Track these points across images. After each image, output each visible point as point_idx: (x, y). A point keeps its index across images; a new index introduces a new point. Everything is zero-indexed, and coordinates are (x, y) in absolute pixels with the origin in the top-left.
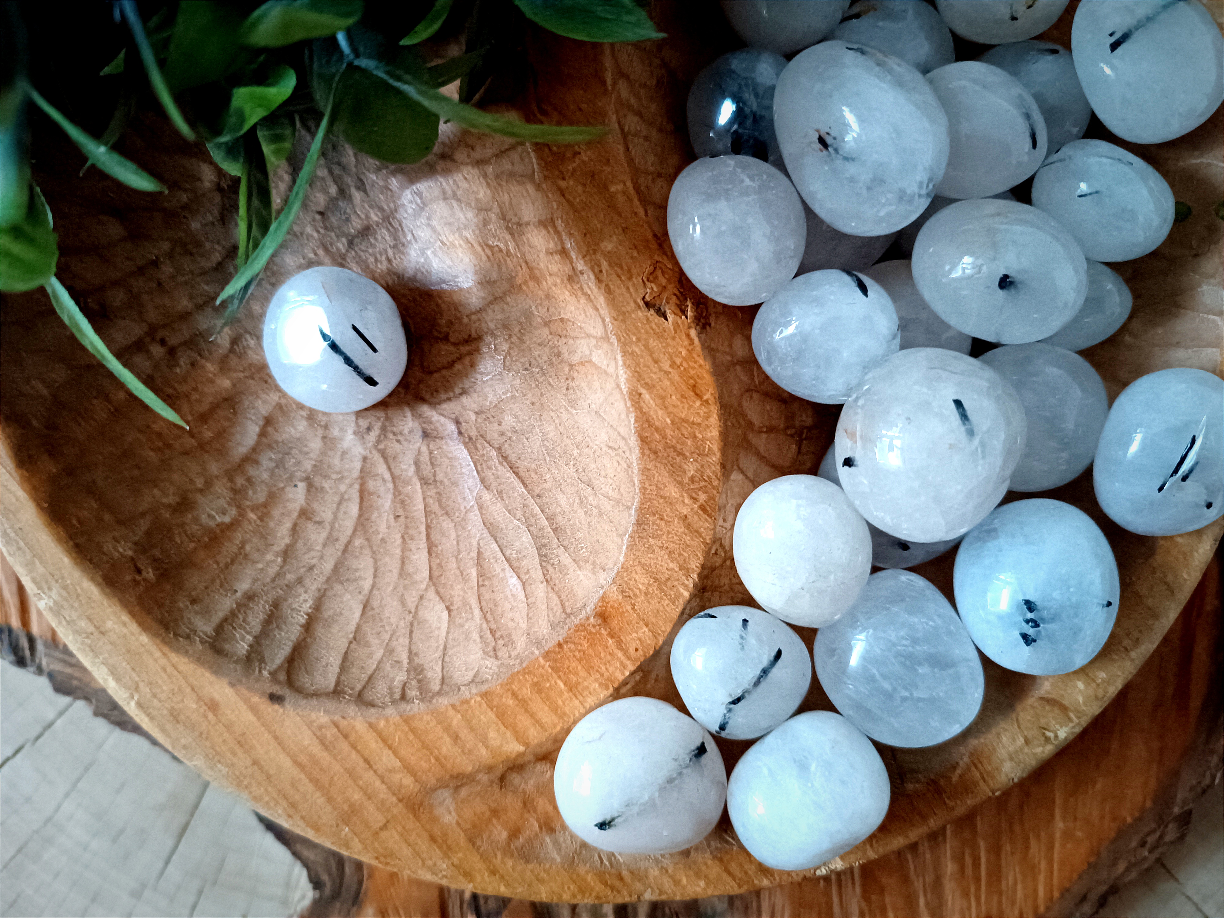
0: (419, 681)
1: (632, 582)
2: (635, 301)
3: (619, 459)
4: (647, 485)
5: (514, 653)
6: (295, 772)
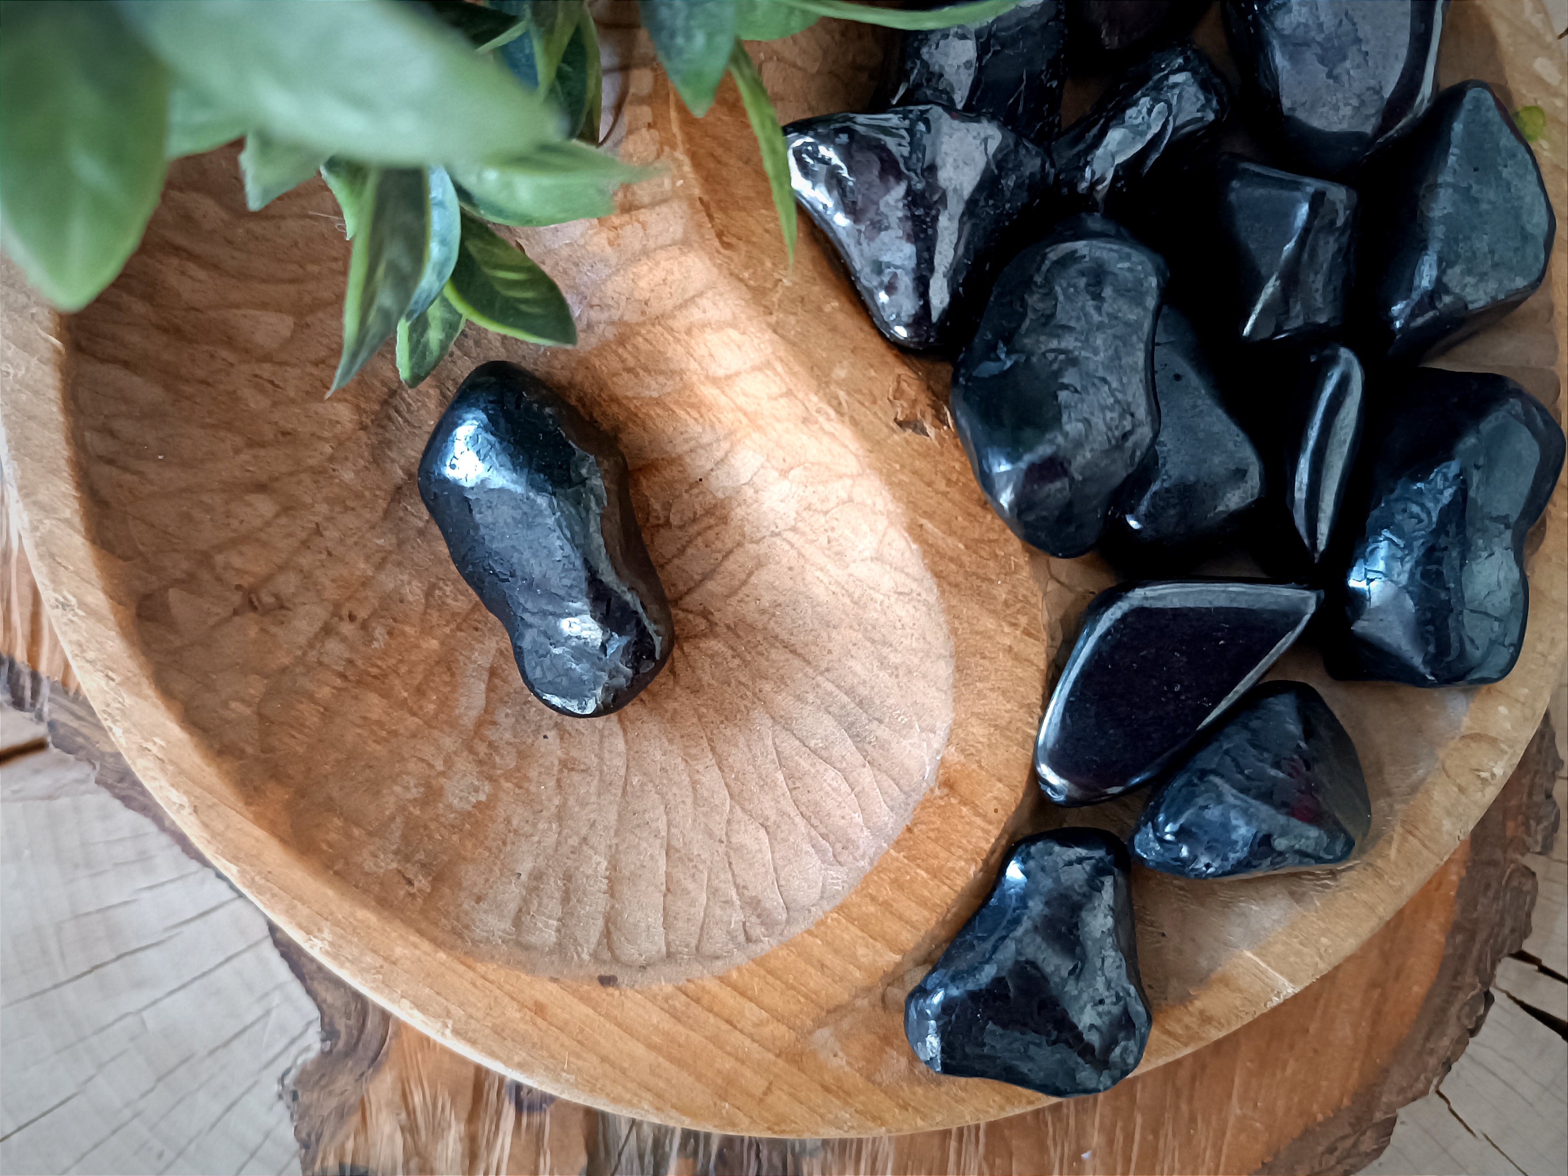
0: (759, 916)
1: (970, 737)
2: (887, 426)
3: (914, 603)
4: (957, 624)
5: (857, 855)
6: (652, 1057)
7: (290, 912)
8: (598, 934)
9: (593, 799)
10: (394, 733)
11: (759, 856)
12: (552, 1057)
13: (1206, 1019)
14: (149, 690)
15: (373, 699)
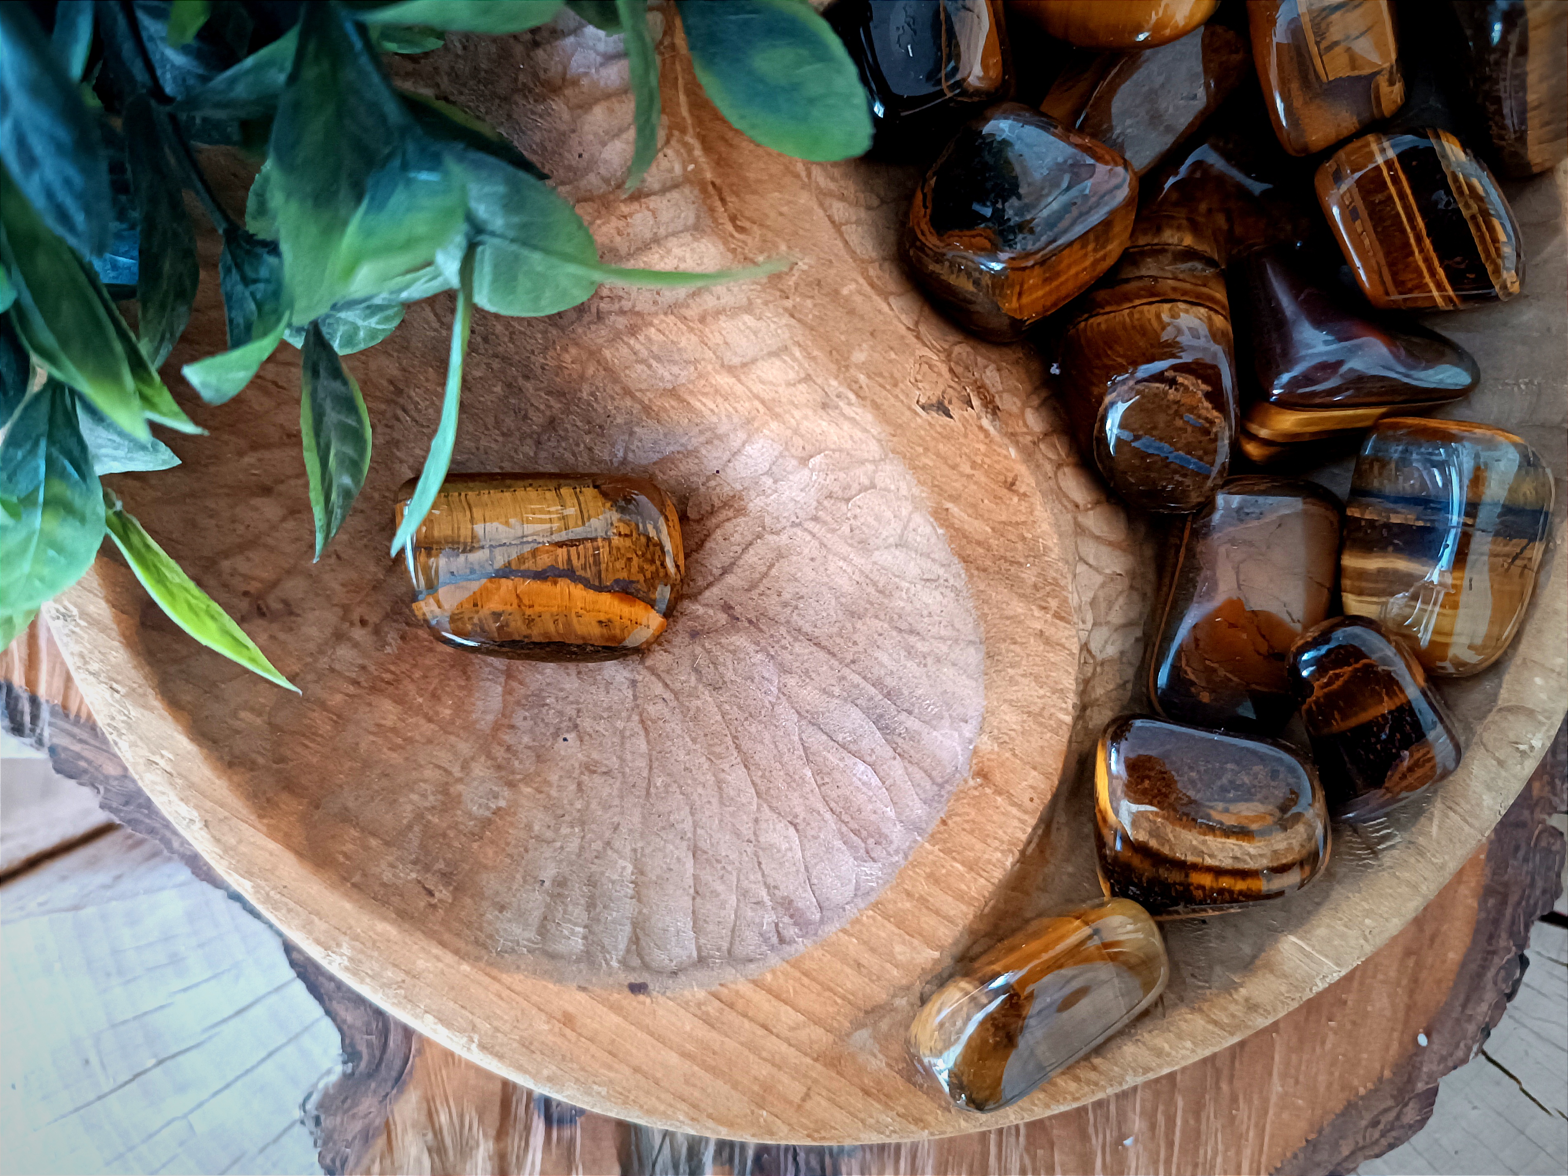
0: (791, 916)
1: (1004, 725)
2: (910, 408)
3: (942, 589)
4: (986, 610)
5: (891, 850)
6: (687, 1066)
7: (307, 927)
8: (626, 940)
9: (616, 802)
10: (410, 740)
11: (789, 854)
12: (583, 1069)
13: (1252, 1007)
14: (156, 702)
15: (387, 705)
